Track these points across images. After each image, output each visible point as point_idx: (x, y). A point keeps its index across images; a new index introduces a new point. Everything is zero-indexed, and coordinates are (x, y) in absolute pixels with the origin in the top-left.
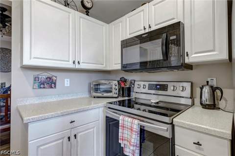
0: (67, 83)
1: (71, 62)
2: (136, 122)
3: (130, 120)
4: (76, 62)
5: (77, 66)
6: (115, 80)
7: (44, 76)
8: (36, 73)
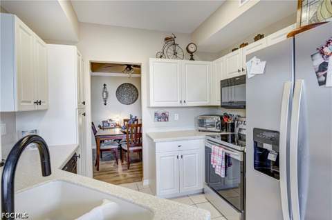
0: (176, 117)
1: (179, 102)
2: (221, 149)
3: (218, 148)
4: (183, 102)
5: (184, 105)
6: (217, 116)
7: (160, 111)
8: (156, 110)
